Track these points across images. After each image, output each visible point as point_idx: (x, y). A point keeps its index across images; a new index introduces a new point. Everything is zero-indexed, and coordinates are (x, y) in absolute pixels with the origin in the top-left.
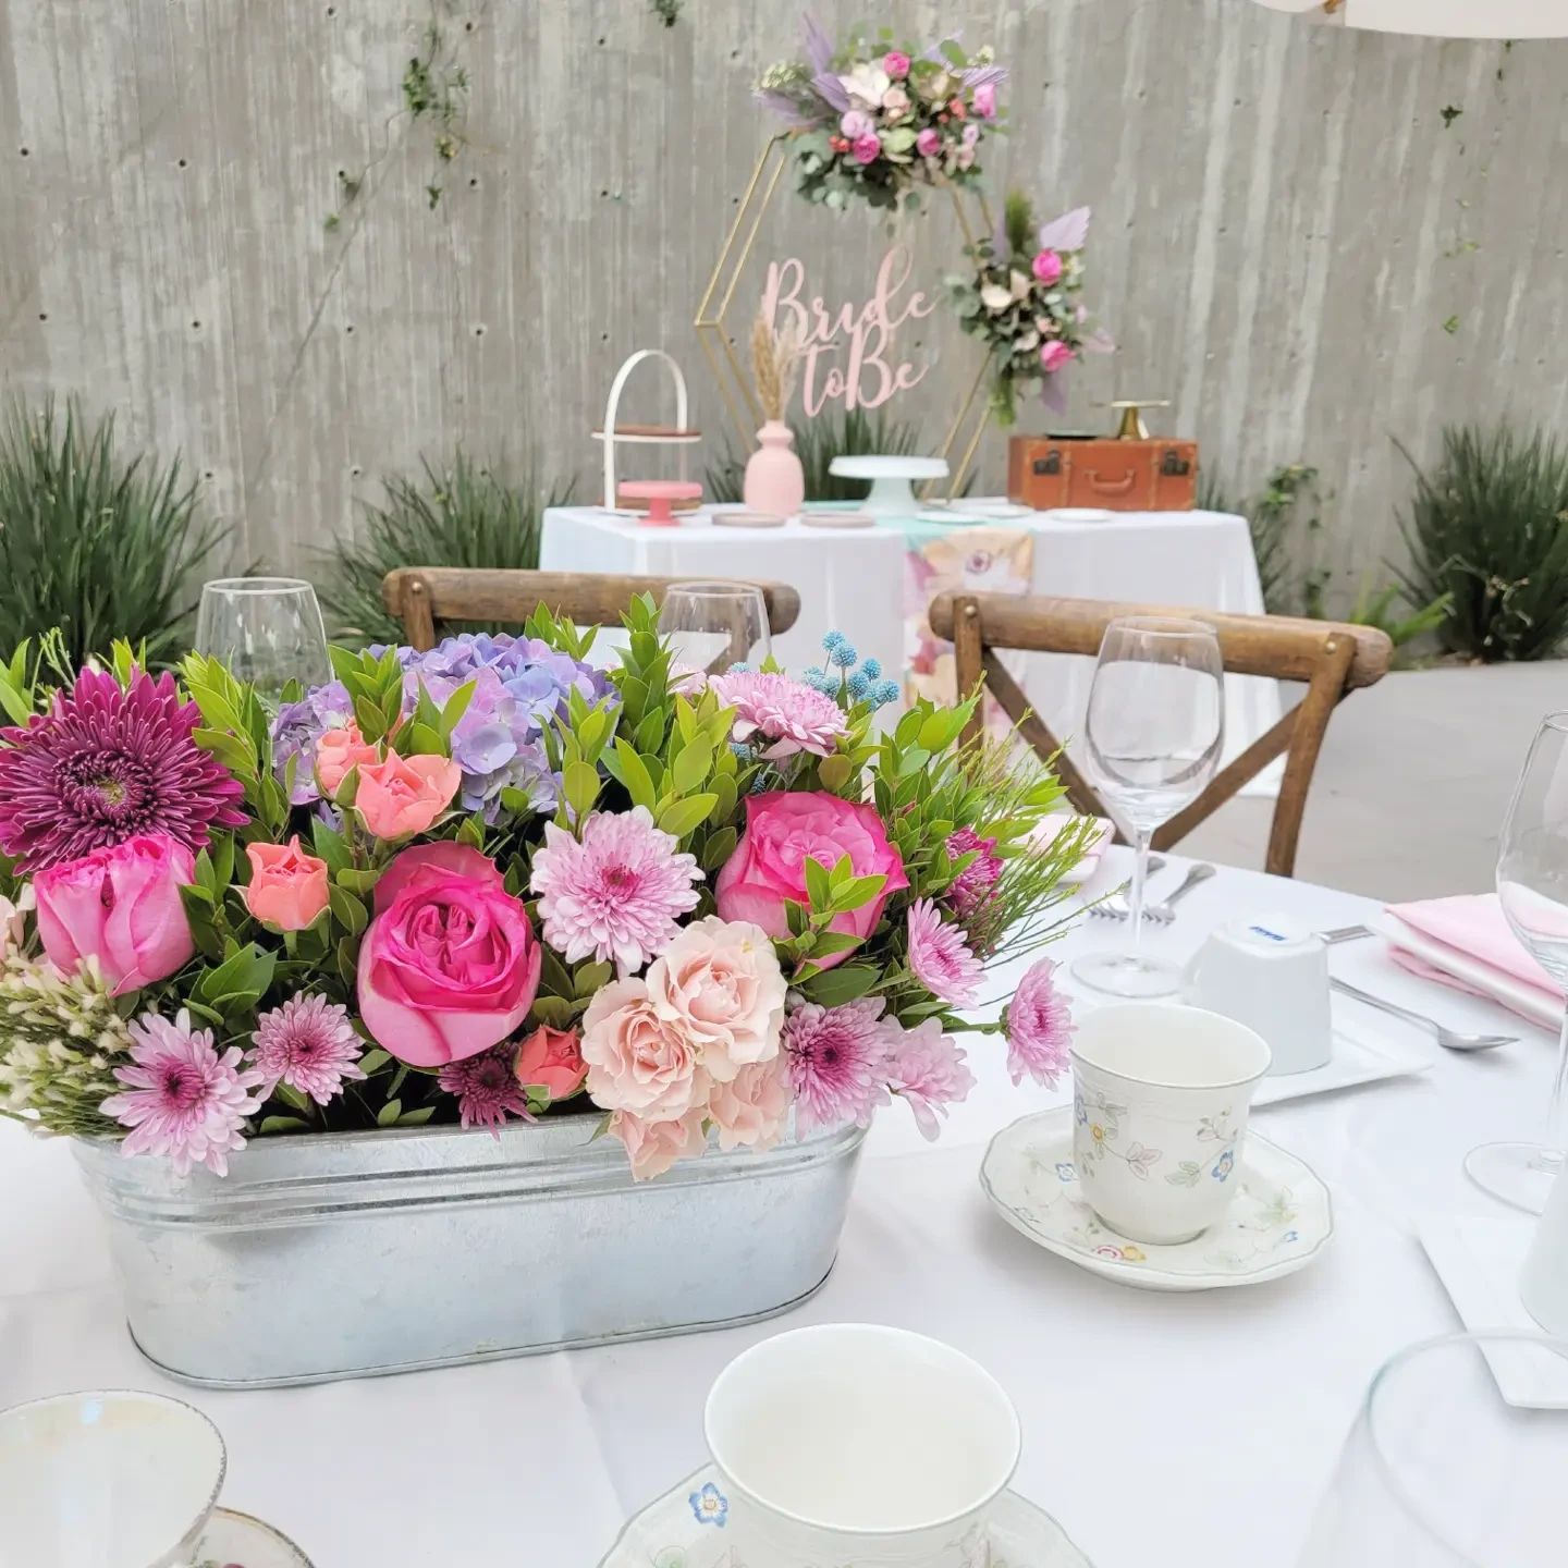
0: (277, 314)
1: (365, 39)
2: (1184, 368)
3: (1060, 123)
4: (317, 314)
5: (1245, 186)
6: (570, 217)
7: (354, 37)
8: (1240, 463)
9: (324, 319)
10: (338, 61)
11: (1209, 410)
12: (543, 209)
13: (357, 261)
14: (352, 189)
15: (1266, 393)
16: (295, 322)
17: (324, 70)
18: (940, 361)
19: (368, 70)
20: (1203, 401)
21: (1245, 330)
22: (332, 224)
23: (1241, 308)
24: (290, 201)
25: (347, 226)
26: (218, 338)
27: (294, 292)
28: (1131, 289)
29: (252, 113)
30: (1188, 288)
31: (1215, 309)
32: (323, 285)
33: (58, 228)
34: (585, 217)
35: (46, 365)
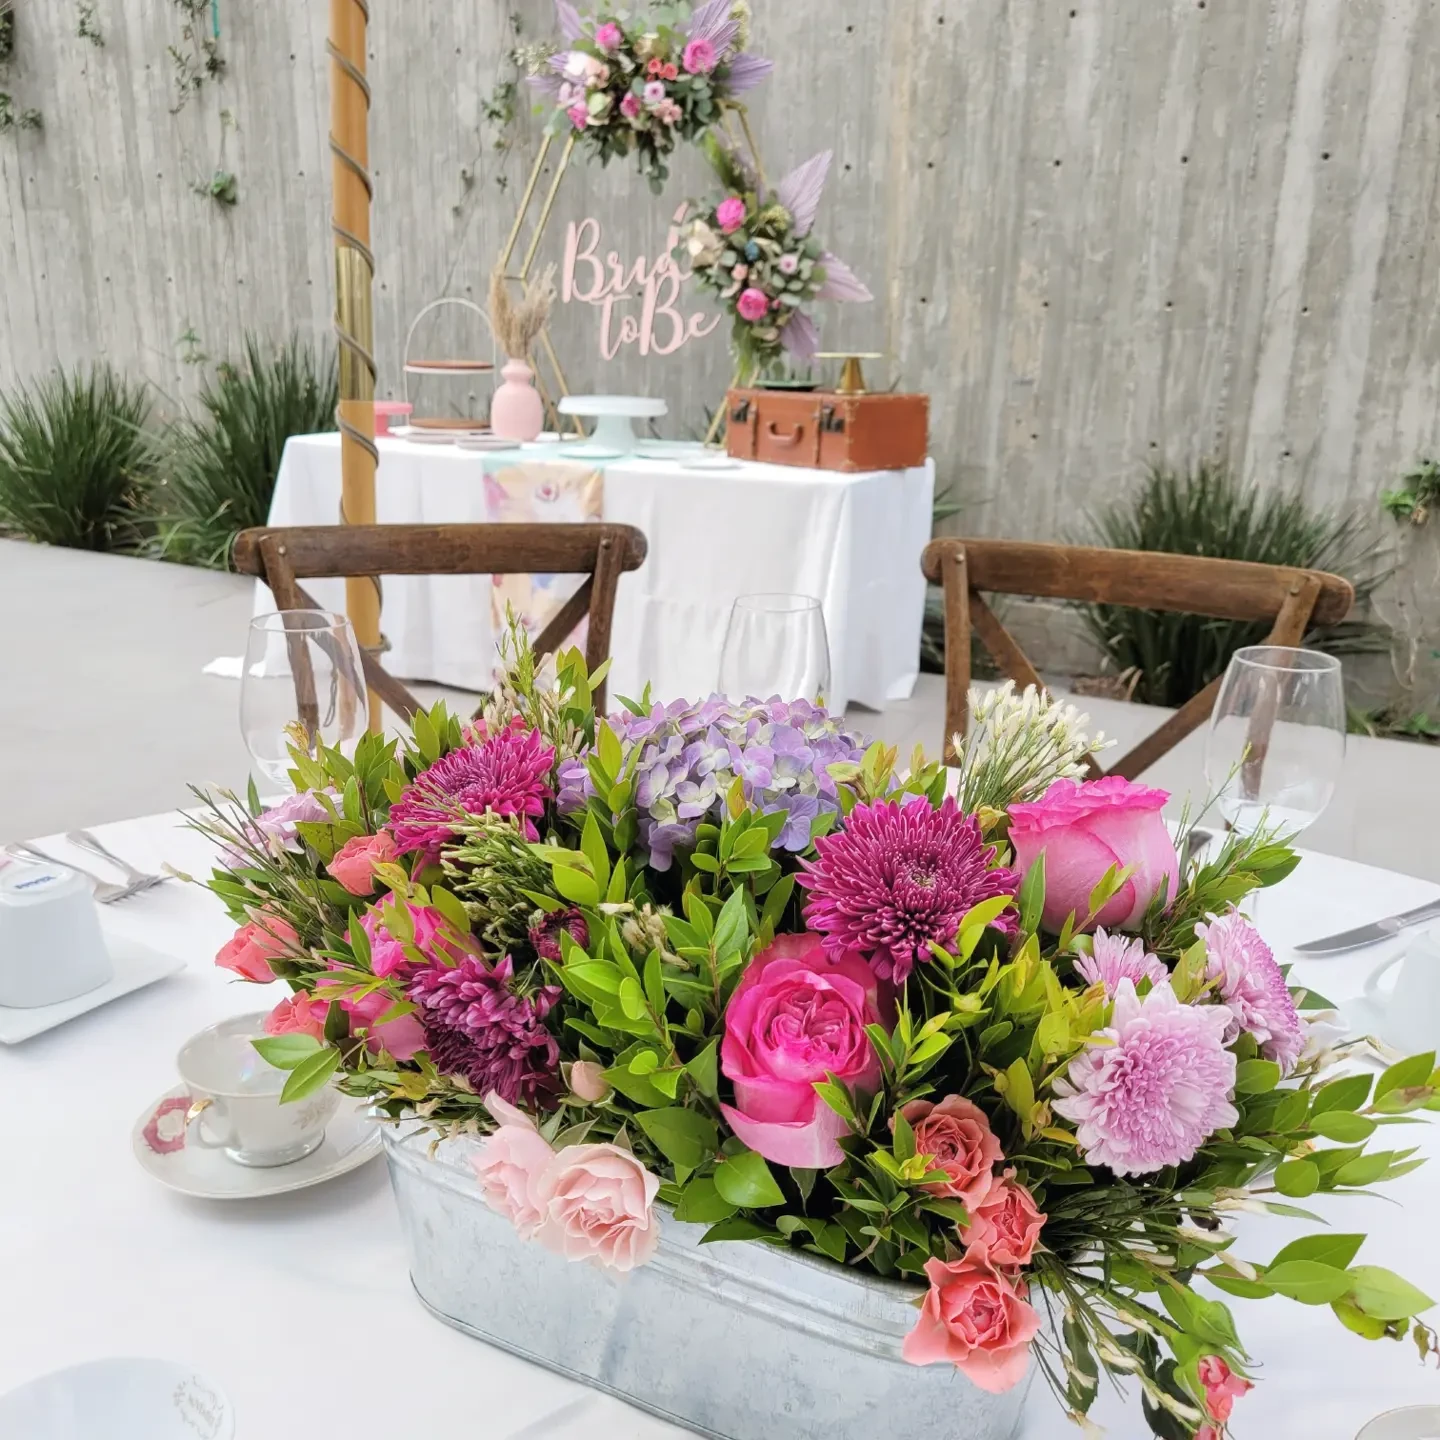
0: (427, 279)
1: (478, 66)
2: (1265, 328)
3: (1089, 53)
4: (449, 278)
5: (1363, 96)
6: (614, 192)
7: (471, 67)
8: (1357, 450)
9: (453, 281)
10: (461, 86)
11: (1305, 381)
12: (595, 188)
13: (472, 236)
14: (469, 182)
15: (1402, 363)
16: (437, 284)
17: (453, 96)
18: (946, 320)
19: (478, 90)
20: (1296, 370)
21: (1364, 281)
22: (457, 211)
23: (1357, 255)
24: (434, 195)
25: (468, 211)
26: (395, 296)
27: (436, 263)
28: (1185, 233)
29: (413, 135)
30: (1271, 229)
31: (1314, 252)
32: (452, 256)
33: (317, 223)
34: (625, 192)
35: (310, 314)
